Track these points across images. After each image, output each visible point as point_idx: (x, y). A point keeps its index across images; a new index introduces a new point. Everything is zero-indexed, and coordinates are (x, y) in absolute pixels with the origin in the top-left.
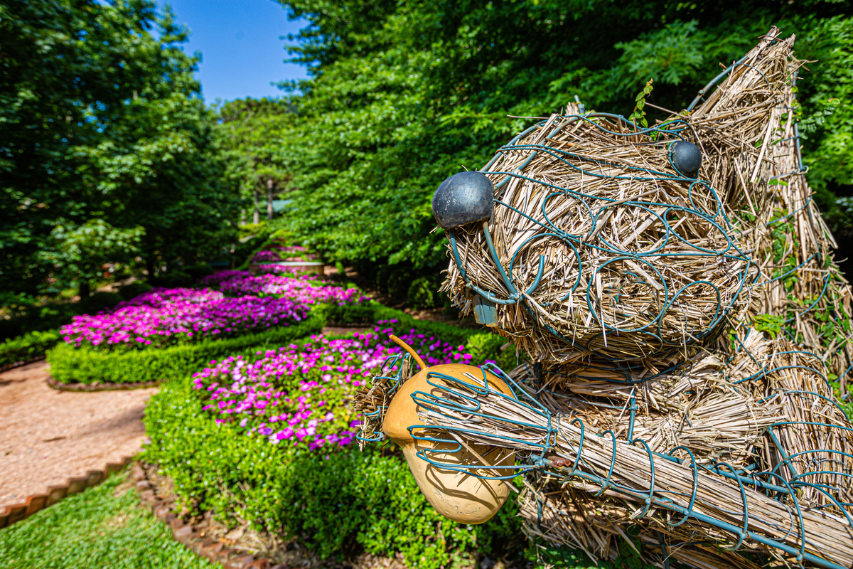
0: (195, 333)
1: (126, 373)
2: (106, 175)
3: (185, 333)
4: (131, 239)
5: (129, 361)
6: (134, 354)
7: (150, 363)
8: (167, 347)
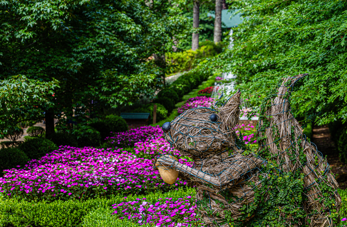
0: (109, 187)
1: (51, 219)
2: (25, 22)
3: (101, 187)
4: (46, 91)
5: (55, 209)
6: (59, 204)
7: (72, 212)
8: (86, 199)
